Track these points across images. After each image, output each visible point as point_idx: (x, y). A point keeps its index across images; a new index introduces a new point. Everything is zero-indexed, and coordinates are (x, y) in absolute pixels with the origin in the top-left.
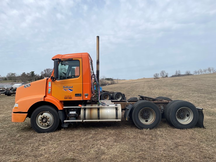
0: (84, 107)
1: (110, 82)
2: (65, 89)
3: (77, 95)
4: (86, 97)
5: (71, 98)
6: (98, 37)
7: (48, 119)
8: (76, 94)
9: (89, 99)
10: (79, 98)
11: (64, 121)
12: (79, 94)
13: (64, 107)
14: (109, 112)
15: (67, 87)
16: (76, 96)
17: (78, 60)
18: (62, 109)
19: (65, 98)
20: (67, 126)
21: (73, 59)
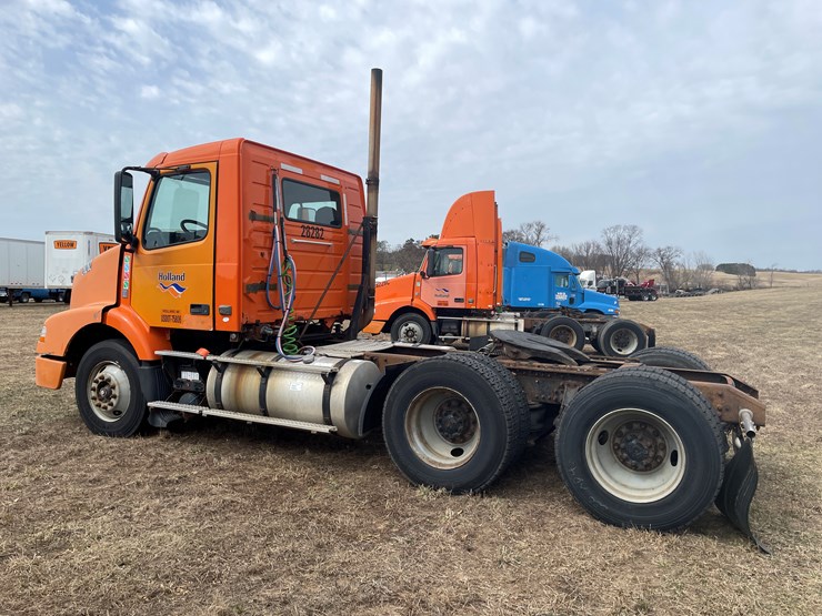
0: (215, 358)
1: (732, 280)
2: (162, 281)
3: (197, 309)
4: (226, 319)
5: (178, 319)
6: (377, 74)
7: (114, 387)
8: (193, 306)
9: (236, 330)
10: (203, 323)
11: (149, 404)
12: (200, 306)
13: (157, 352)
14: (299, 388)
15: (169, 277)
16: (193, 313)
17: (205, 171)
18: (150, 358)
19: (165, 318)
20: (165, 425)
21: (193, 167)
